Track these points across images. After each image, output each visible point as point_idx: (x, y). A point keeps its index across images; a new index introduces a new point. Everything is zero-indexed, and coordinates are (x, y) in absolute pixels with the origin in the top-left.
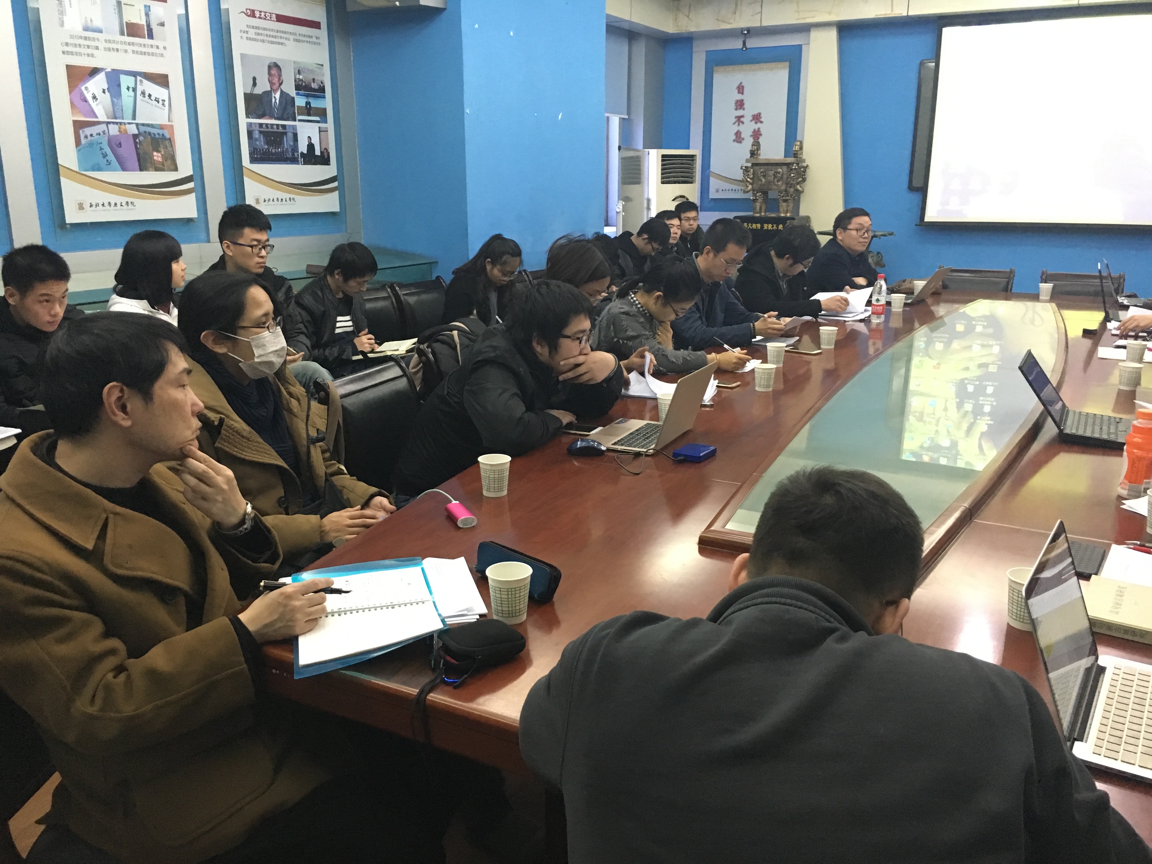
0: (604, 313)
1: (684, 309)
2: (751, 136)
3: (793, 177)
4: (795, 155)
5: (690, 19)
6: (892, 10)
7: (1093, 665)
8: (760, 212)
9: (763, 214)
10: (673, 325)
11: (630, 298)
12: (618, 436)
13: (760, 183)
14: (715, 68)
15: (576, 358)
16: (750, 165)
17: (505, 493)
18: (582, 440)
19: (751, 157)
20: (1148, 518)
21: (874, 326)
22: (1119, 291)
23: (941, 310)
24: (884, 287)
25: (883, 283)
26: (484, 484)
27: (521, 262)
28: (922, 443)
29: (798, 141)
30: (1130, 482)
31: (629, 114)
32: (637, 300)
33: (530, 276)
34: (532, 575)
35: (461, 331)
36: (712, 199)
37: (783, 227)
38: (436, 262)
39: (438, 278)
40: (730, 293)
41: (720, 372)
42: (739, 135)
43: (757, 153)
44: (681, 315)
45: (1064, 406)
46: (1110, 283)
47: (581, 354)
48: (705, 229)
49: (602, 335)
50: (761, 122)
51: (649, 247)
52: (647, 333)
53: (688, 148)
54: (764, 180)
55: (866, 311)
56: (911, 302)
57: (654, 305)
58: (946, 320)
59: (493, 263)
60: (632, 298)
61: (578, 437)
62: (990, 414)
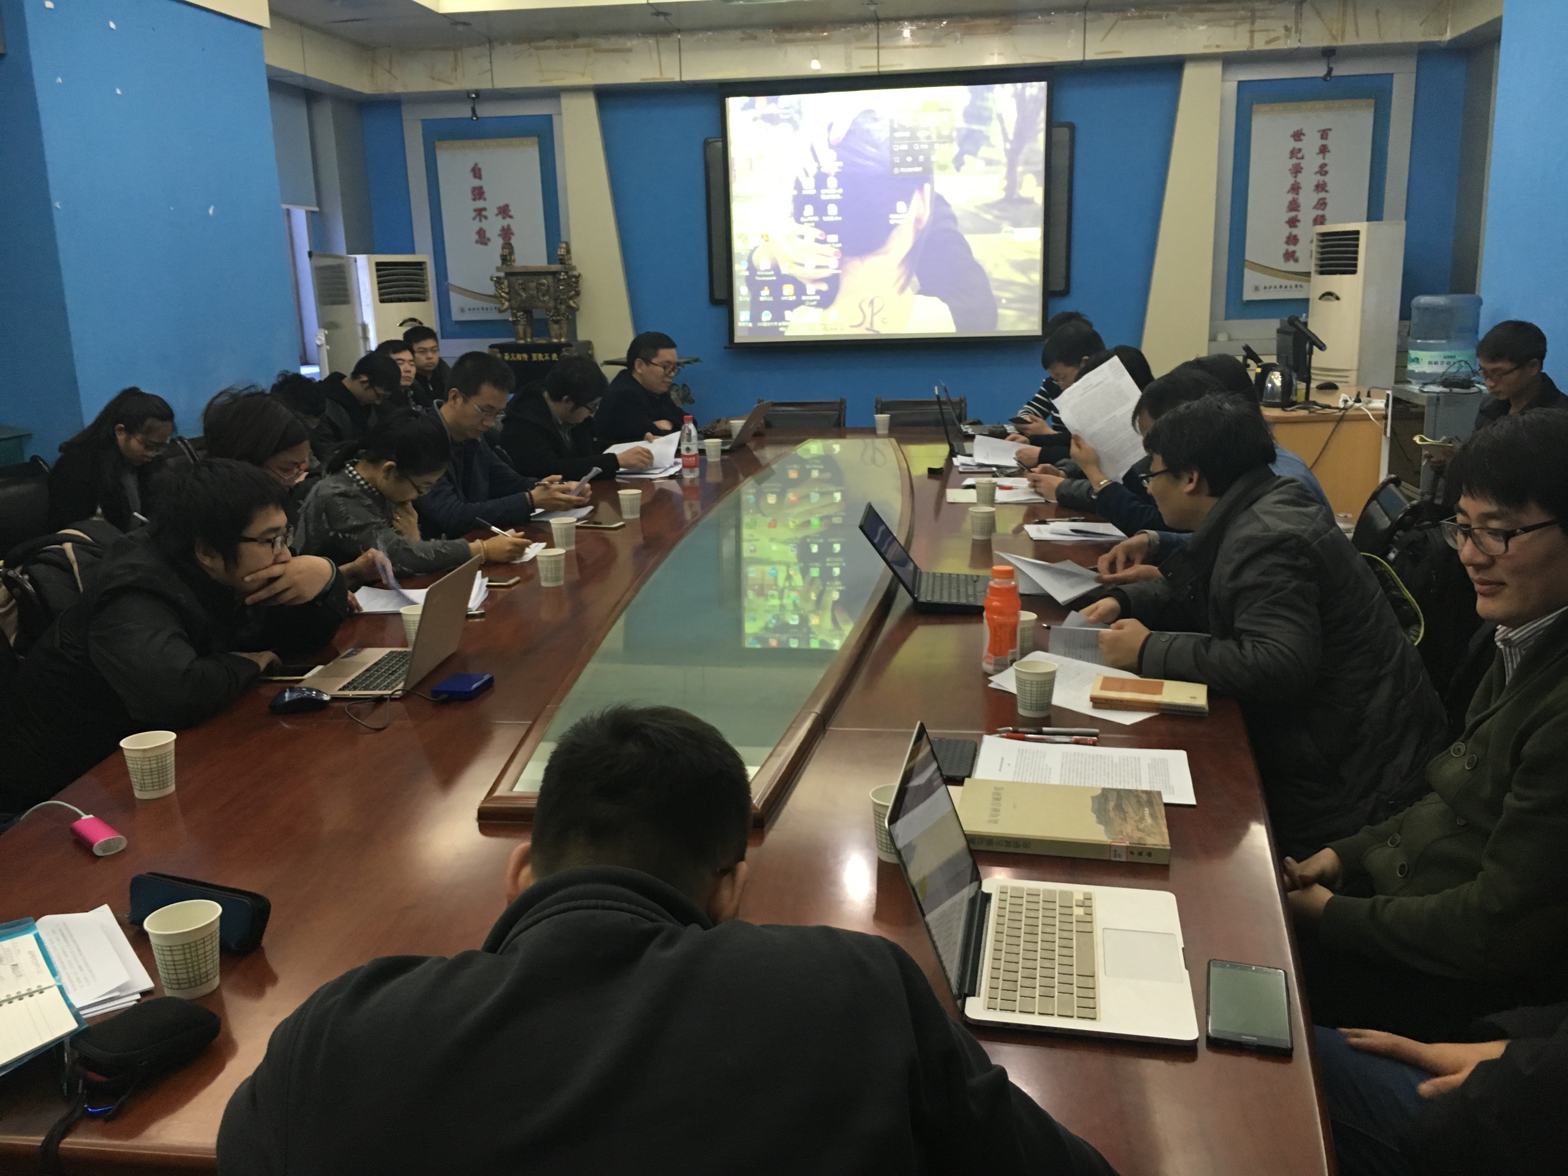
0: (310, 496)
1: (429, 483)
2: (500, 235)
3: (563, 289)
4: (562, 261)
5: (394, 76)
6: (661, 73)
7: (977, 893)
8: (525, 338)
9: (529, 340)
10: (416, 504)
11: (347, 472)
12: (347, 676)
13: (519, 298)
14: (437, 144)
15: (270, 569)
16: (502, 274)
17: (172, 788)
18: (292, 690)
19: (503, 263)
20: (1018, 698)
21: (687, 483)
22: (961, 419)
23: (768, 453)
24: (694, 433)
25: (691, 426)
26: (135, 780)
27: (174, 428)
28: (767, 624)
29: (562, 242)
30: (995, 655)
31: (319, 204)
32: (358, 474)
33: (190, 446)
34: (222, 917)
35: (78, 543)
36: (457, 322)
37: (558, 357)
38: (29, 436)
39: (35, 459)
40: (494, 453)
41: (489, 565)
42: (482, 233)
43: (511, 258)
44: (425, 492)
45: (916, 567)
46: (951, 410)
47: (275, 562)
48: (451, 364)
49: (311, 527)
50: (511, 217)
51: (371, 394)
52: (379, 520)
53: (413, 252)
54: (524, 295)
55: (676, 464)
56: (731, 448)
57: (385, 480)
58: (774, 467)
59: (130, 431)
60: (350, 472)
61: (286, 685)
62: (840, 578)
